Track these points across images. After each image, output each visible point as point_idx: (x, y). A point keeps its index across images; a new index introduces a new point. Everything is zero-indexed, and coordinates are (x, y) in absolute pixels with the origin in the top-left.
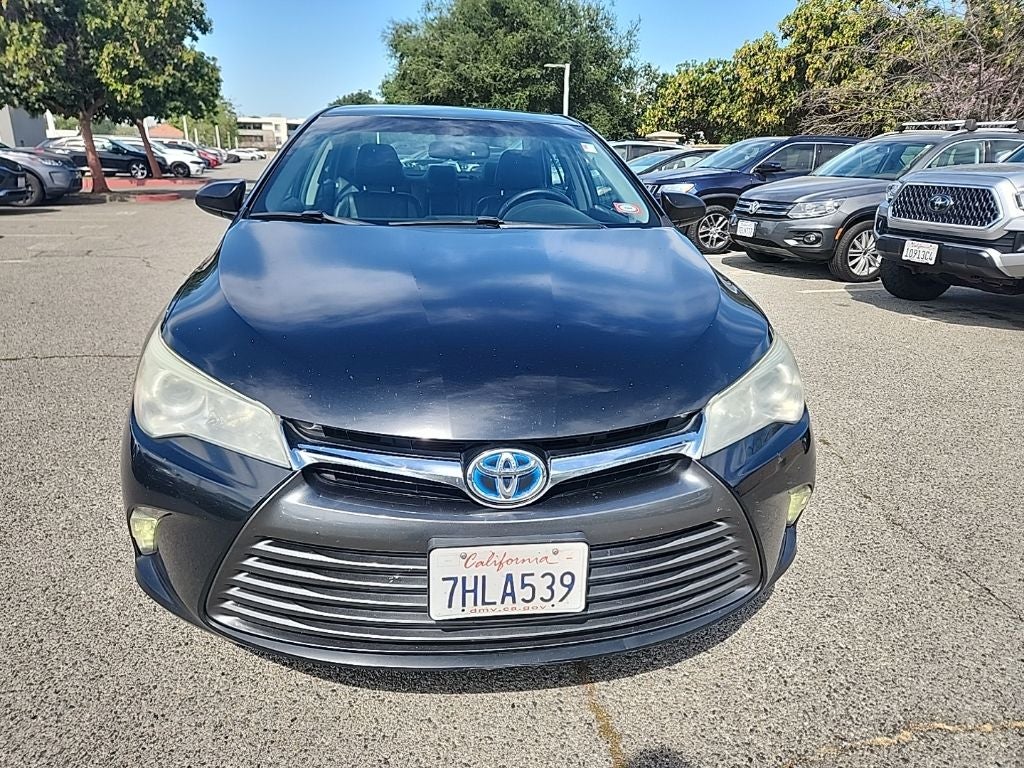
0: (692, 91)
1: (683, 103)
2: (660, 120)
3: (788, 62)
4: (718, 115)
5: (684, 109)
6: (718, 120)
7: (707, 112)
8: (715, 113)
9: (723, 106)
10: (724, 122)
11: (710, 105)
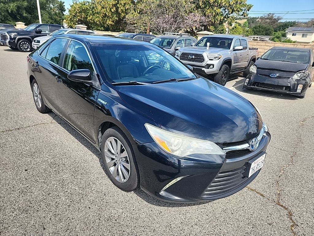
0: (80, 10)
1: (78, 14)
2: (71, 19)
3: (113, 6)
4: (90, 19)
5: (78, 16)
6: (90, 21)
7: (87, 18)
8: (89, 18)
9: (91, 16)
10: (92, 22)
11: (87, 16)
